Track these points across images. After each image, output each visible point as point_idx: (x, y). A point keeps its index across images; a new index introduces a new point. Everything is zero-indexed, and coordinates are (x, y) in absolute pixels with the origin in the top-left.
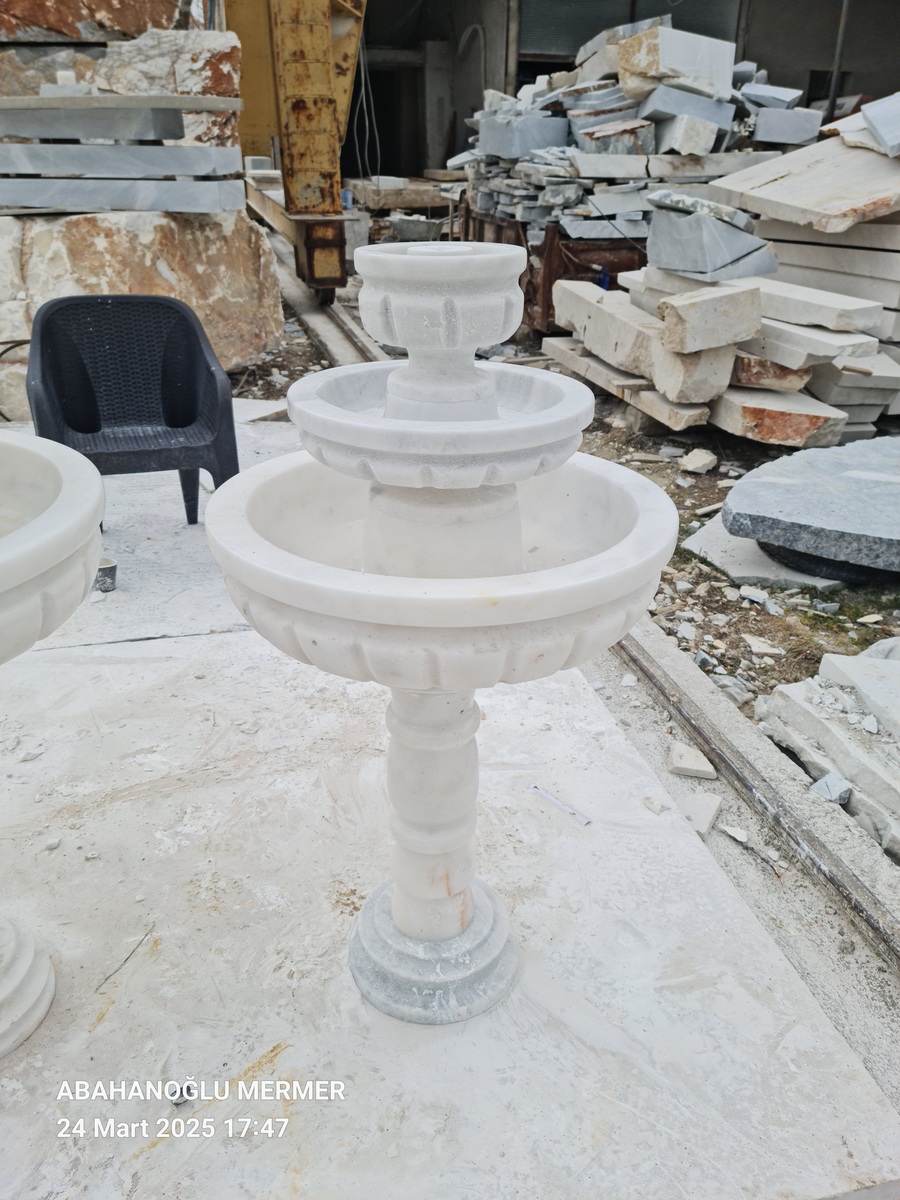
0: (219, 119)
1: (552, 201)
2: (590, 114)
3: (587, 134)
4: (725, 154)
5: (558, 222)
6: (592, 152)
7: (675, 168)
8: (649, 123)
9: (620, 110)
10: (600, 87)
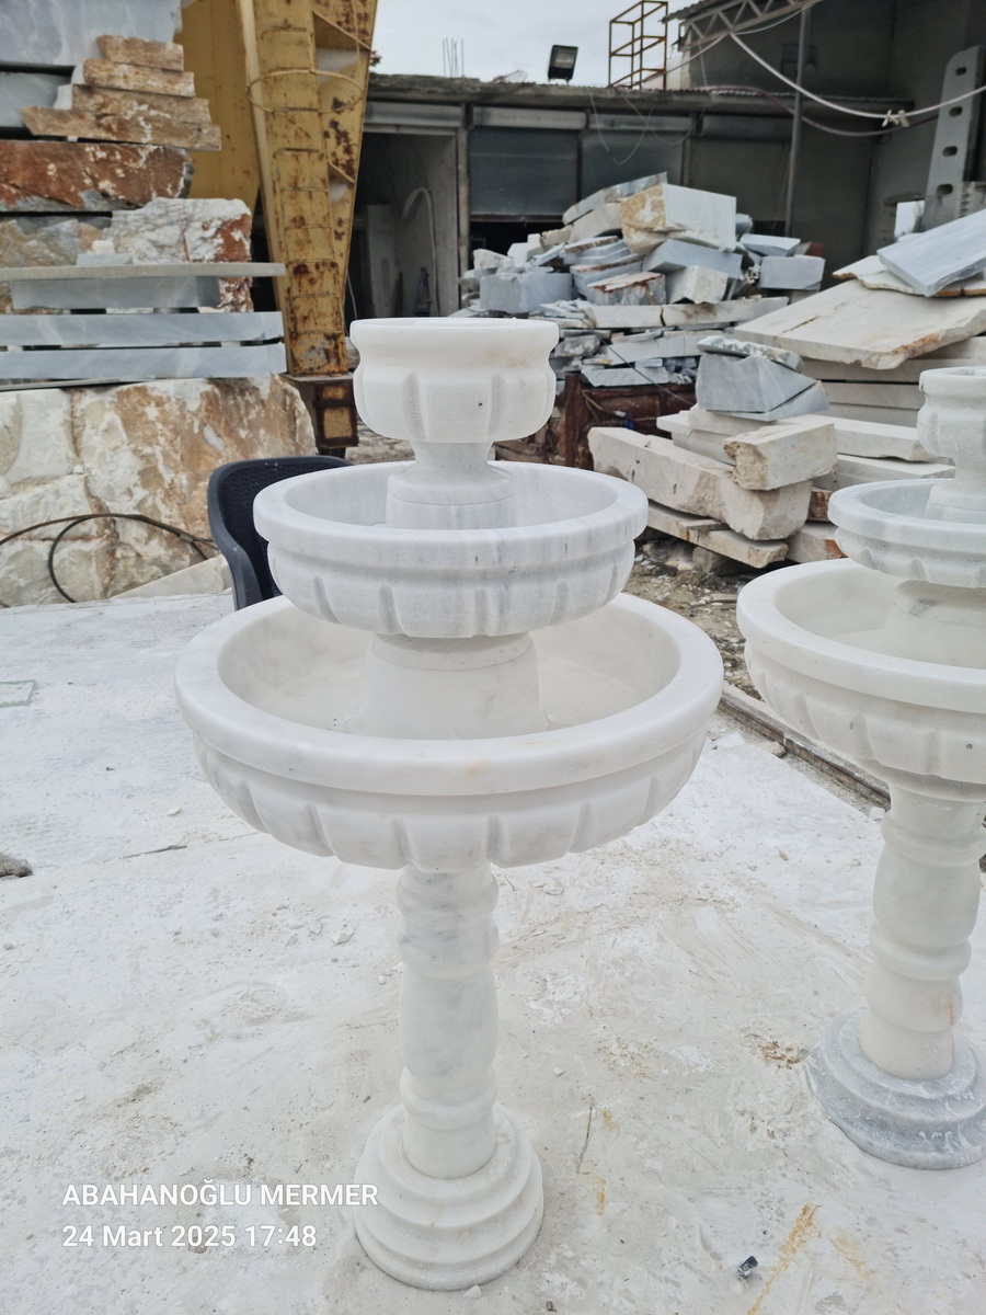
0: (233, 286)
1: (572, 351)
2: (596, 269)
3: (597, 287)
4: (734, 302)
5: (579, 372)
6: (604, 304)
7: (689, 316)
8: (658, 275)
9: (625, 264)
10: (603, 243)
